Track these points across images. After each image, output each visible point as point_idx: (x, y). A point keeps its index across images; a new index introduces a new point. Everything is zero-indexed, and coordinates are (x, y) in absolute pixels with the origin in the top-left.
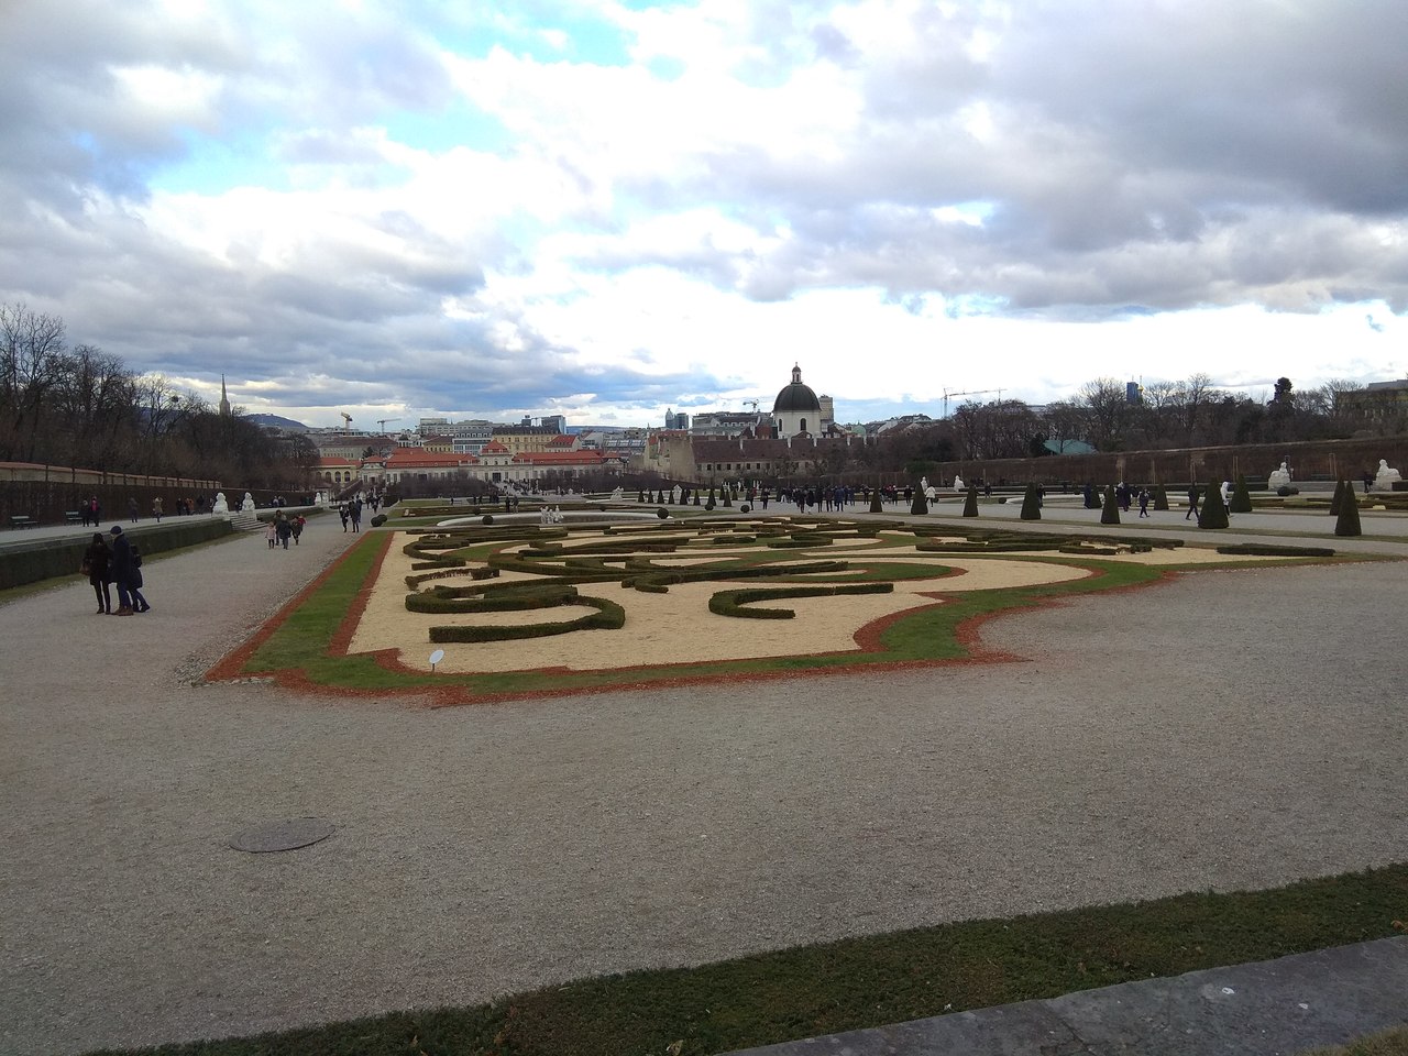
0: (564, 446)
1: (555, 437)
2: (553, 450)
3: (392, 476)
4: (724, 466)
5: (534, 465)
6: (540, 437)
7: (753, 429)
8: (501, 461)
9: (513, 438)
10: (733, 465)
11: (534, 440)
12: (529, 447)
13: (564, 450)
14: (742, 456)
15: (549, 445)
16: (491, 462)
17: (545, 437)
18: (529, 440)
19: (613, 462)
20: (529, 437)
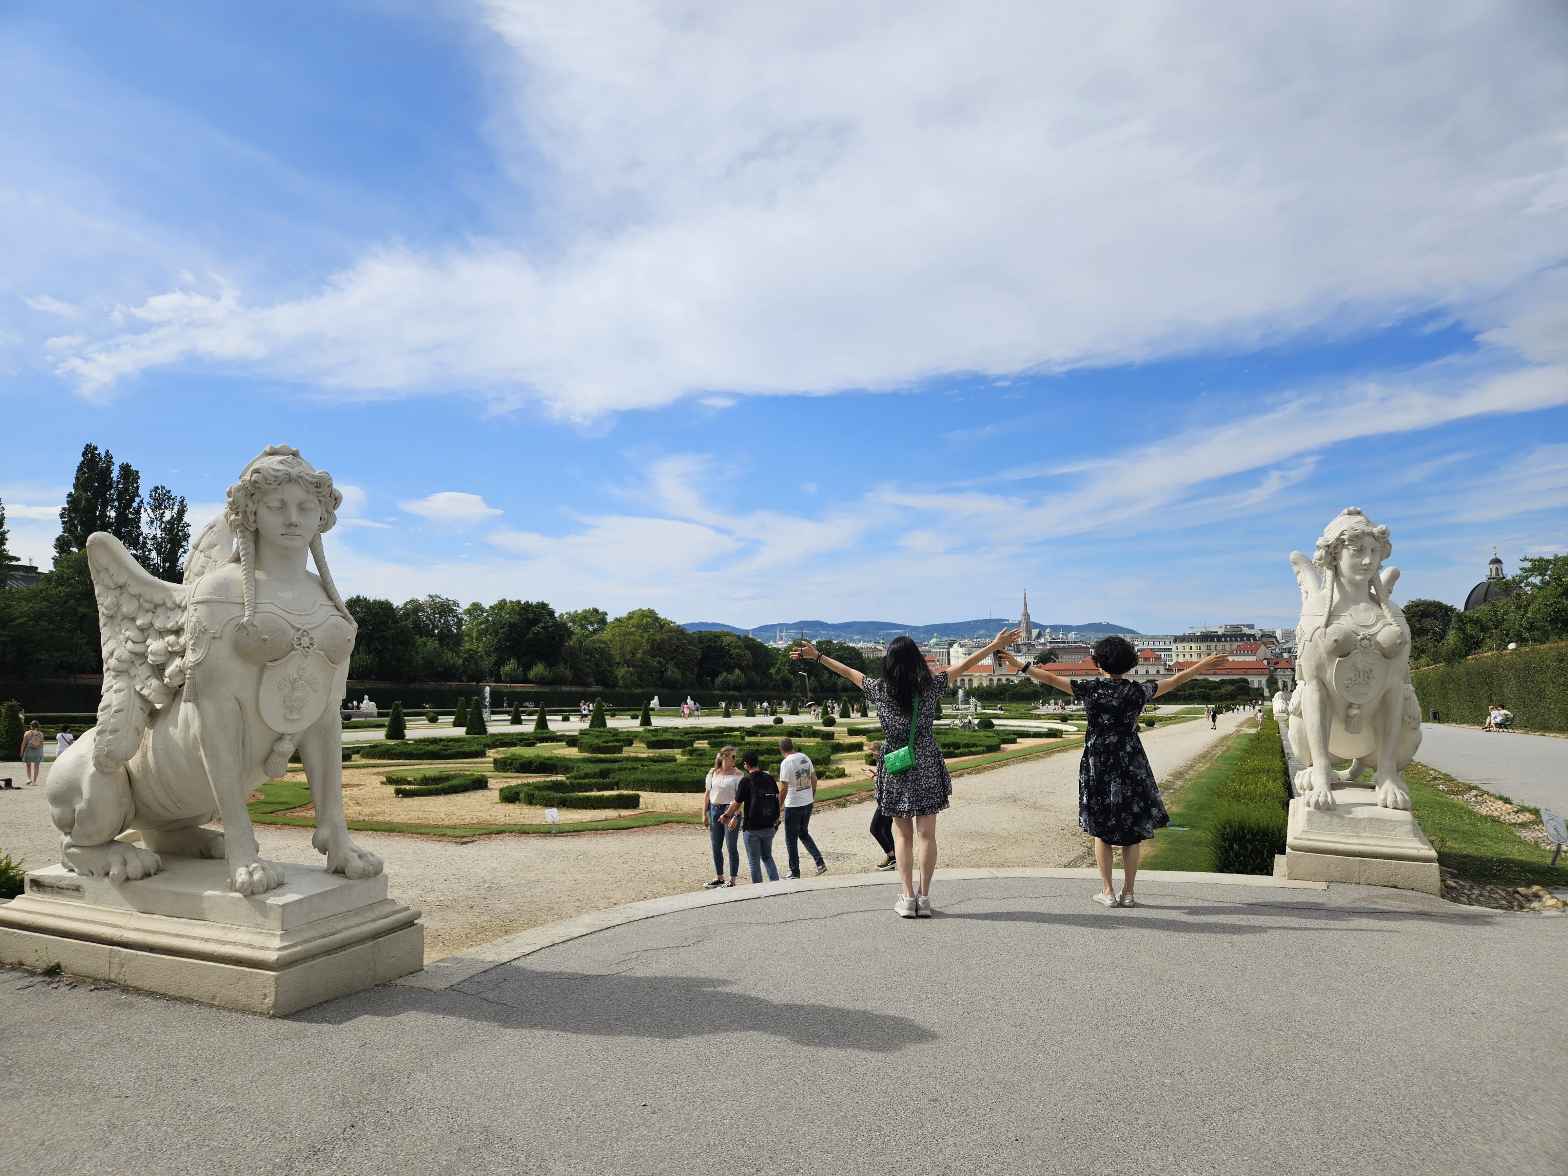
0: (1247, 654)
1: (1239, 644)
8: (1153, 670)
9: (1194, 645)
13: (1248, 658)
18: (1213, 648)
19: (1284, 672)
20: (1213, 645)
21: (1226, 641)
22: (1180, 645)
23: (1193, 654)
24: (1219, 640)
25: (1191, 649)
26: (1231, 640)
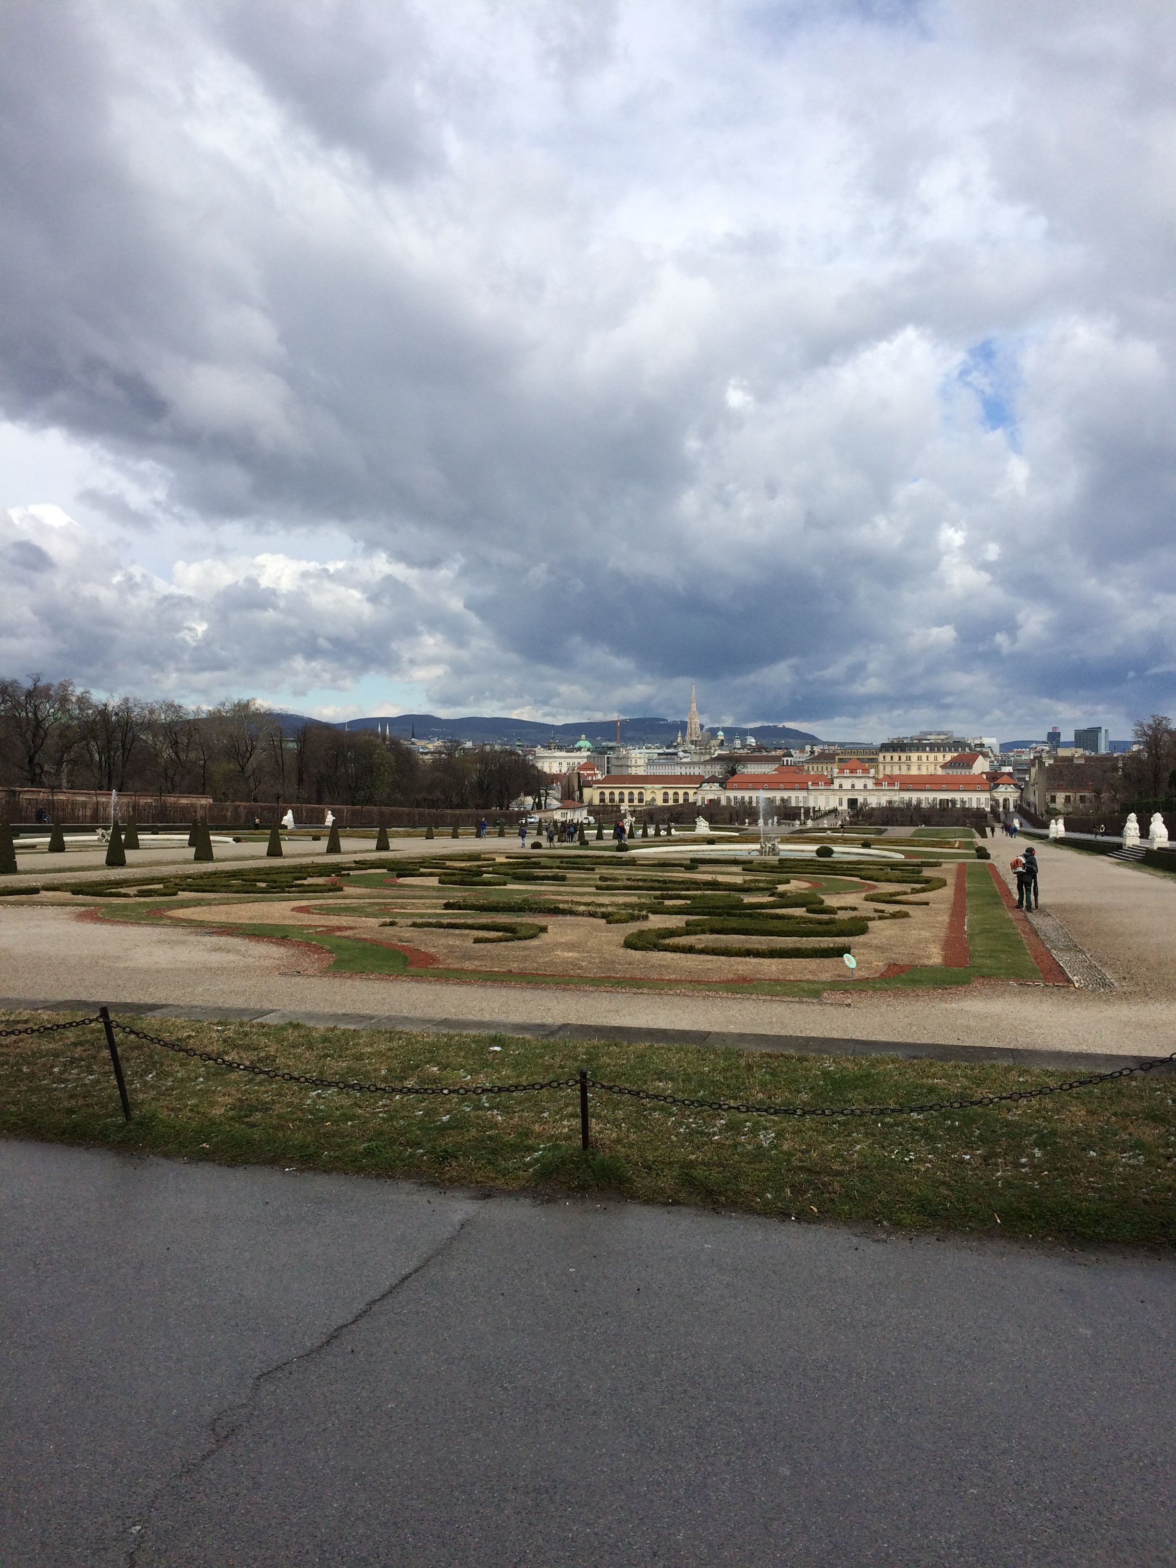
0: (963, 767)
1: (955, 754)
2: (950, 772)
5: (901, 790)
6: (940, 756)
8: (859, 784)
9: (904, 756)
11: (931, 758)
12: (924, 768)
13: (964, 772)
15: (944, 765)
16: (847, 784)
17: (945, 754)
18: (924, 759)
19: (1006, 789)
20: (924, 755)
21: (939, 751)
22: (888, 755)
23: (902, 765)
24: (931, 751)
25: (900, 759)
26: (944, 751)
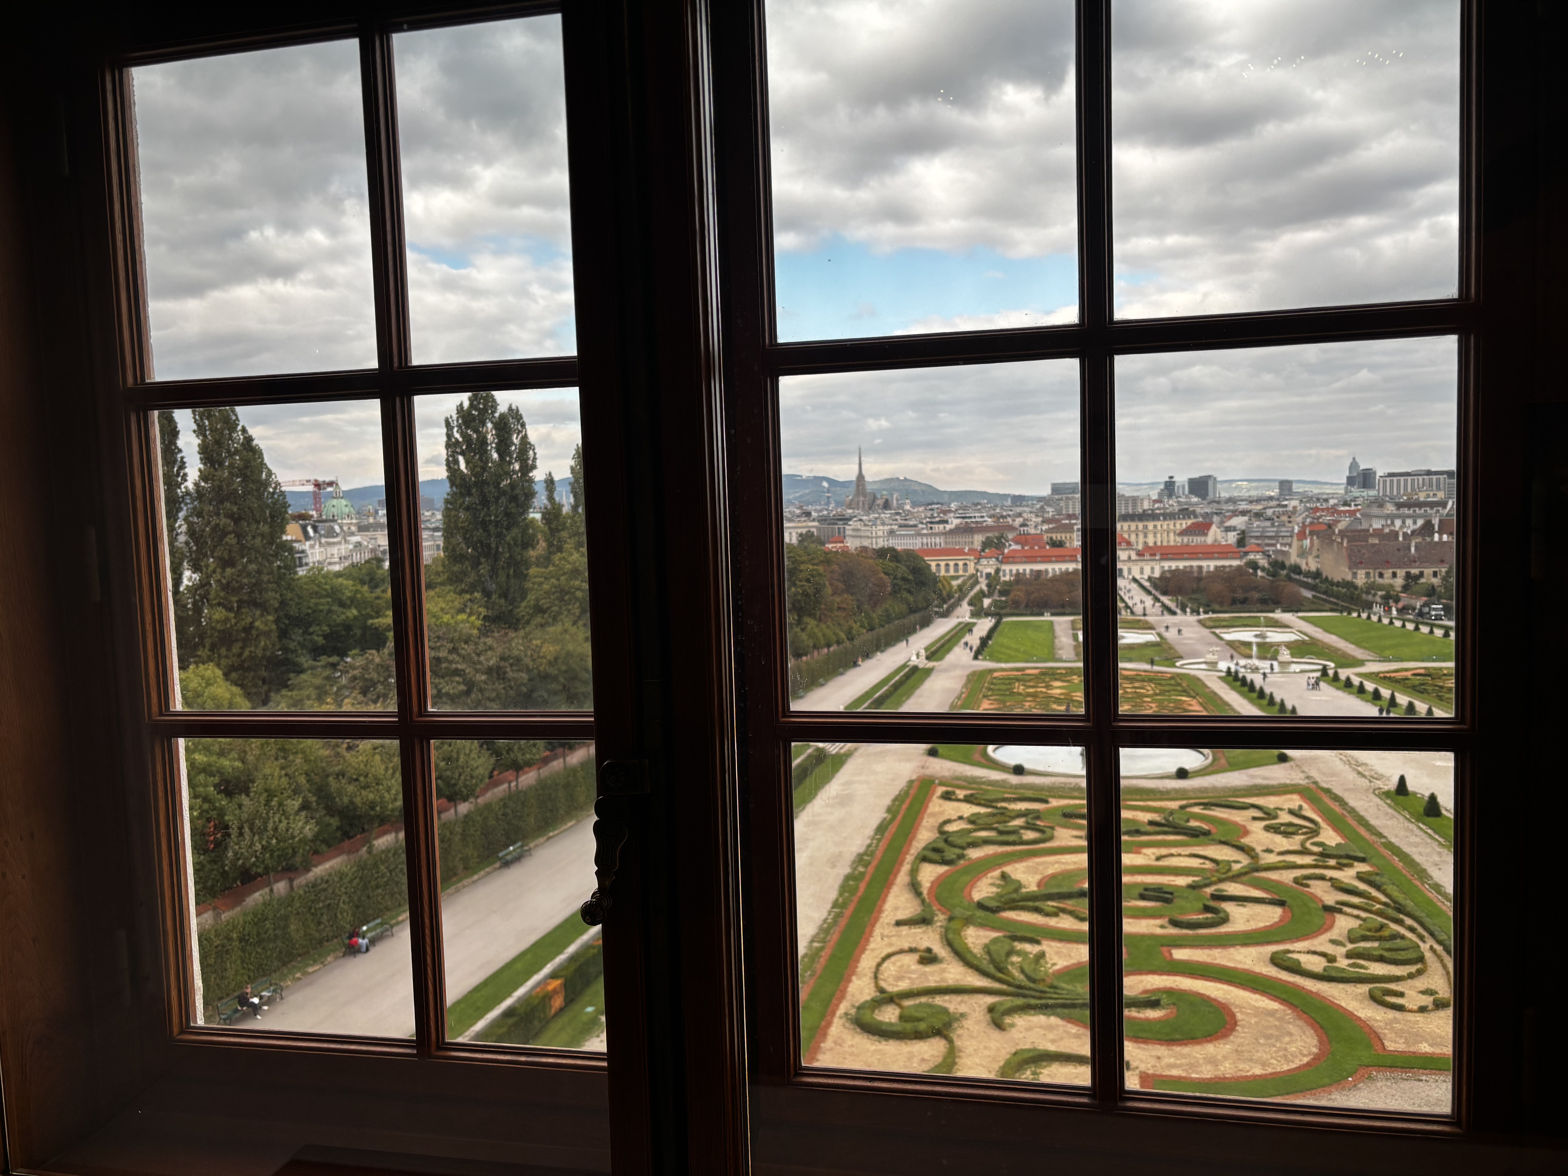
0: (1200, 534)
1: (1190, 522)
2: (1186, 539)
3: (1008, 572)
4: (1388, 573)
5: (1162, 559)
6: (1172, 523)
7: (1436, 522)
8: (1124, 556)
9: (1141, 525)
10: (1401, 573)
11: (1165, 527)
12: (1159, 535)
13: (1199, 540)
14: (1412, 561)
15: (1183, 533)
17: (1178, 522)
18: (1159, 527)
21: (1170, 519)
22: (1126, 525)
23: (1140, 533)
25: (1137, 528)
